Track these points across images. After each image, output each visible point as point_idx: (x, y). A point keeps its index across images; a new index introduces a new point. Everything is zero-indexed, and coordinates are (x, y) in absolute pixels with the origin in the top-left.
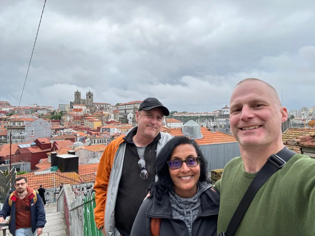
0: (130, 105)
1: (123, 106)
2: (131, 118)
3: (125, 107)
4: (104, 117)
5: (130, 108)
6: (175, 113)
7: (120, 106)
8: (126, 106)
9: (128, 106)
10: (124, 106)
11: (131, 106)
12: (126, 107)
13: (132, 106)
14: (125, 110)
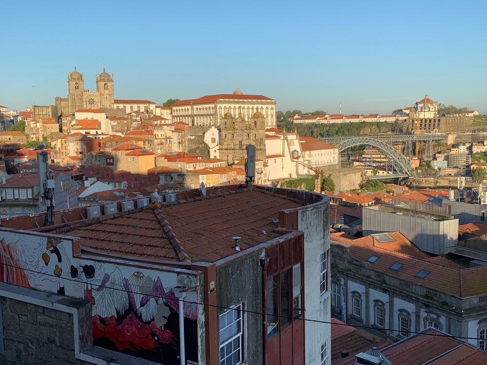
0: (205, 106)
1: (186, 107)
2: (213, 140)
3: (192, 108)
4: (156, 141)
5: (205, 112)
6: (296, 116)
7: (178, 108)
8: (195, 107)
9: (199, 107)
10: (190, 107)
11: (206, 109)
12: (195, 110)
13: (210, 108)
14: (192, 116)
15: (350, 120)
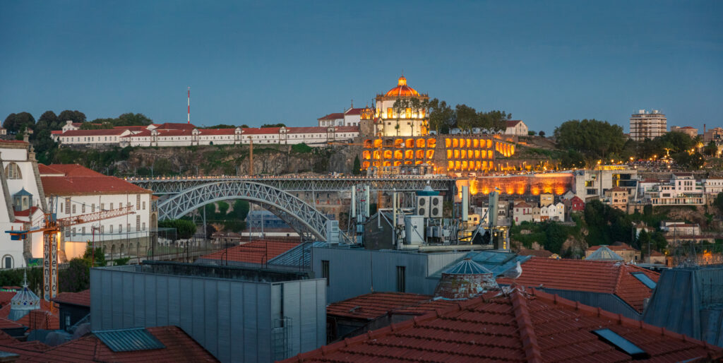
6: (69, 126)
15: (210, 138)
